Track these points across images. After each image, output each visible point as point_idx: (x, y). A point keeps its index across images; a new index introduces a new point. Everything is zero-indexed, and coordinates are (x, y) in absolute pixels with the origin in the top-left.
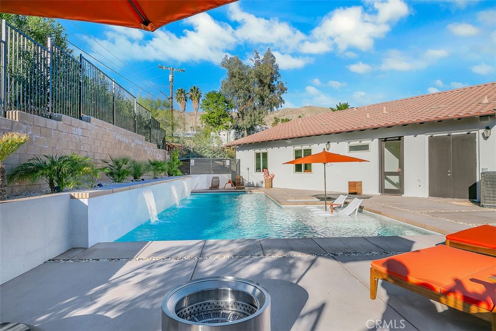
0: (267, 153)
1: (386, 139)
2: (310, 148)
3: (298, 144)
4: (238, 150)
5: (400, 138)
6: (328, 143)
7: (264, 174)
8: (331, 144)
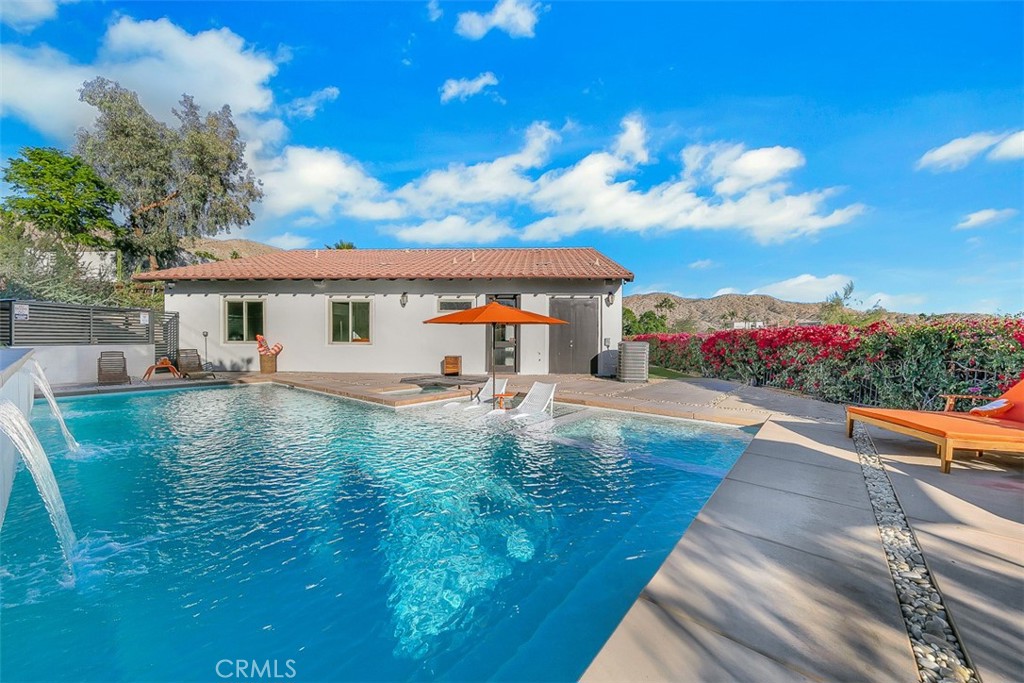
0: (261, 303)
1: (496, 296)
2: (366, 300)
3: (340, 292)
4: (172, 292)
5: (515, 297)
6: (405, 294)
7: (258, 345)
8: (409, 296)
